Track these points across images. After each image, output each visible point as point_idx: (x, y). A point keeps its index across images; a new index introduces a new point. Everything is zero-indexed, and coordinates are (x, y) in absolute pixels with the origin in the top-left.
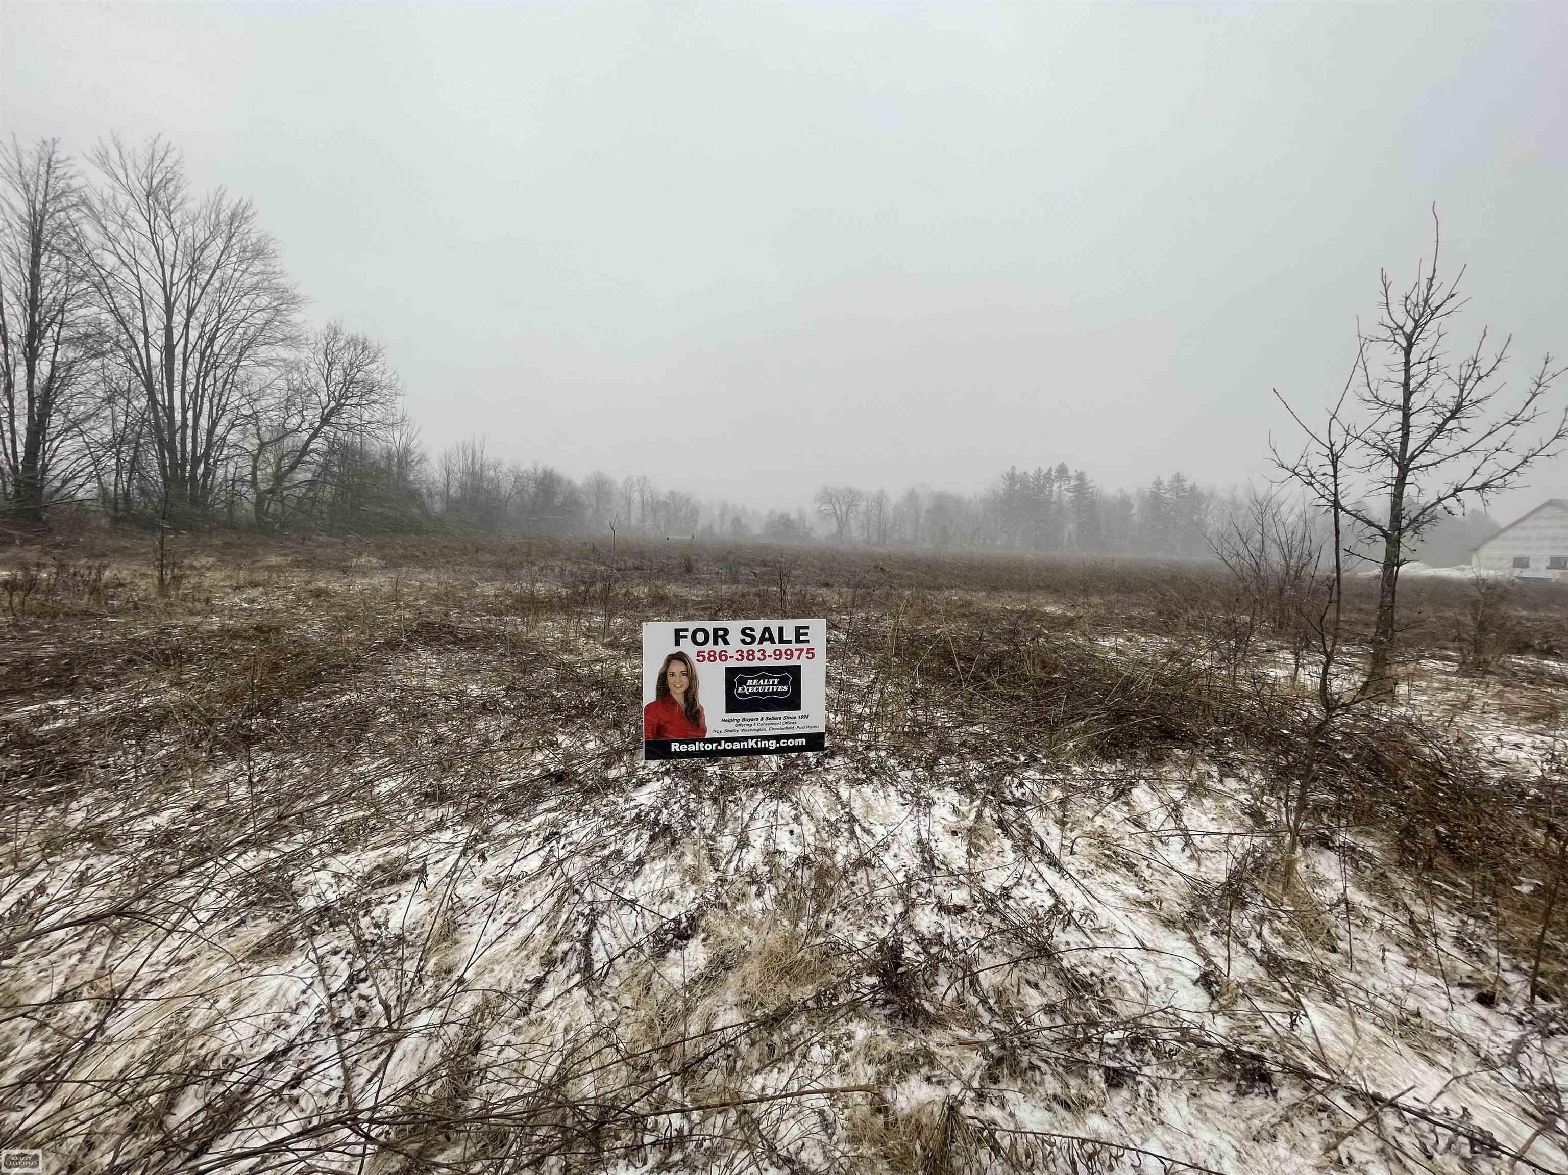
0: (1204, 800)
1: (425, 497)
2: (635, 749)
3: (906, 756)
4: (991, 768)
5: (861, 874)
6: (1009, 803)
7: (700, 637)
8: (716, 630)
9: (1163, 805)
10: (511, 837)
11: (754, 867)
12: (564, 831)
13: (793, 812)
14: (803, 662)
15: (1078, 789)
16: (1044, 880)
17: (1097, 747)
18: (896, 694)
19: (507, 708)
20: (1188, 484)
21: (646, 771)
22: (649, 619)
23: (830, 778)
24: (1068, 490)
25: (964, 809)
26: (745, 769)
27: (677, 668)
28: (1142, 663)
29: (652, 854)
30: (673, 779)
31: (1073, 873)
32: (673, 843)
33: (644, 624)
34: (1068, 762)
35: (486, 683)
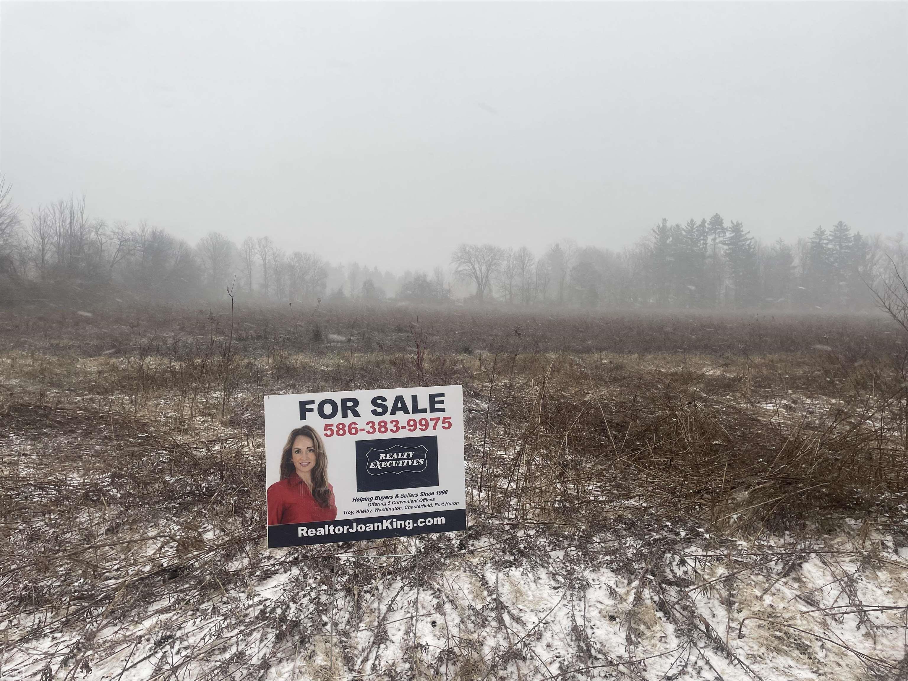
0: (879, 573)
1: (17, 264)
2: (259, 537)
3: (556, 534)
4: (649, 544)
5: (511, 668)
6: (670, 583)
7: (328, 409)
8: (344, 401)
9: (836, 579)
10: (118, 643)
11: (393, 665)
12: (179, 634)
13: (435, 601)
14: (440, 433)
15: (746, 566)
16: (711, 667)
17: (763, 518)
18: (545, 467)
19: (113, 497)
20: (852, 233)
21: (272, 562)
22: (273, 392)
23: (475, 561)
24: (723, 243)
25: (621, 591)
26: (382, 554)
27: (303, 443)
28: (809, 426)
29: (279, 655)
30: (302, 570)
31: (742, 658)
32: (302, 641)
33: (266, 397)
34: (733, 536)
35: (88, 470)
